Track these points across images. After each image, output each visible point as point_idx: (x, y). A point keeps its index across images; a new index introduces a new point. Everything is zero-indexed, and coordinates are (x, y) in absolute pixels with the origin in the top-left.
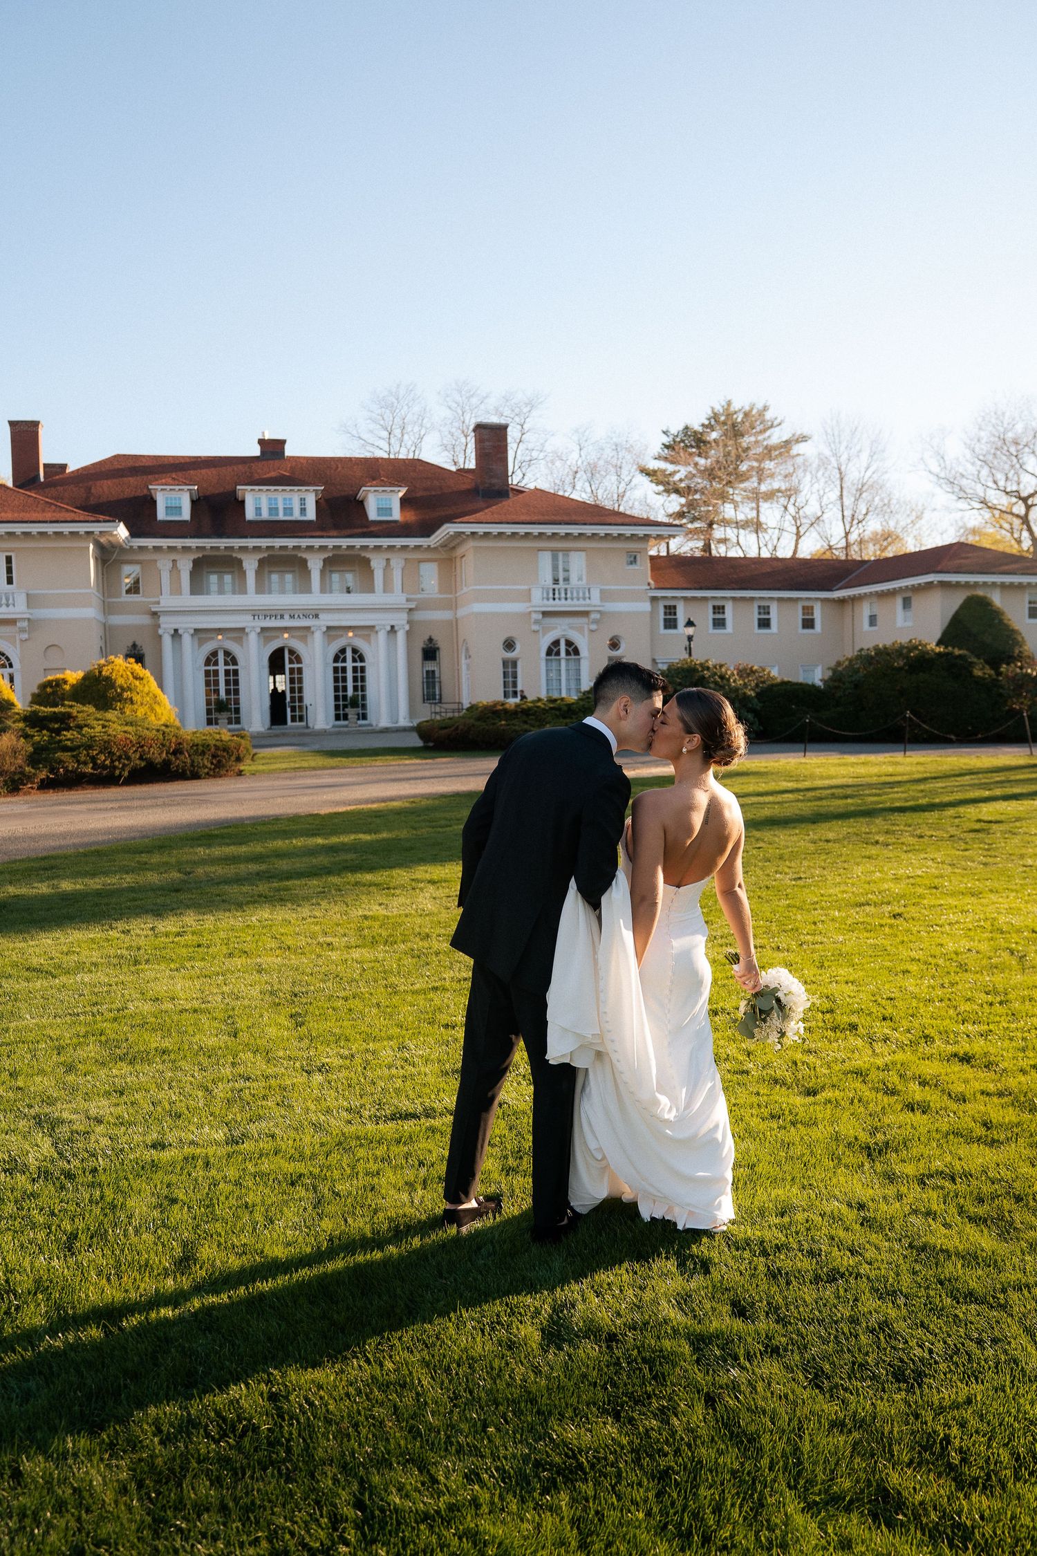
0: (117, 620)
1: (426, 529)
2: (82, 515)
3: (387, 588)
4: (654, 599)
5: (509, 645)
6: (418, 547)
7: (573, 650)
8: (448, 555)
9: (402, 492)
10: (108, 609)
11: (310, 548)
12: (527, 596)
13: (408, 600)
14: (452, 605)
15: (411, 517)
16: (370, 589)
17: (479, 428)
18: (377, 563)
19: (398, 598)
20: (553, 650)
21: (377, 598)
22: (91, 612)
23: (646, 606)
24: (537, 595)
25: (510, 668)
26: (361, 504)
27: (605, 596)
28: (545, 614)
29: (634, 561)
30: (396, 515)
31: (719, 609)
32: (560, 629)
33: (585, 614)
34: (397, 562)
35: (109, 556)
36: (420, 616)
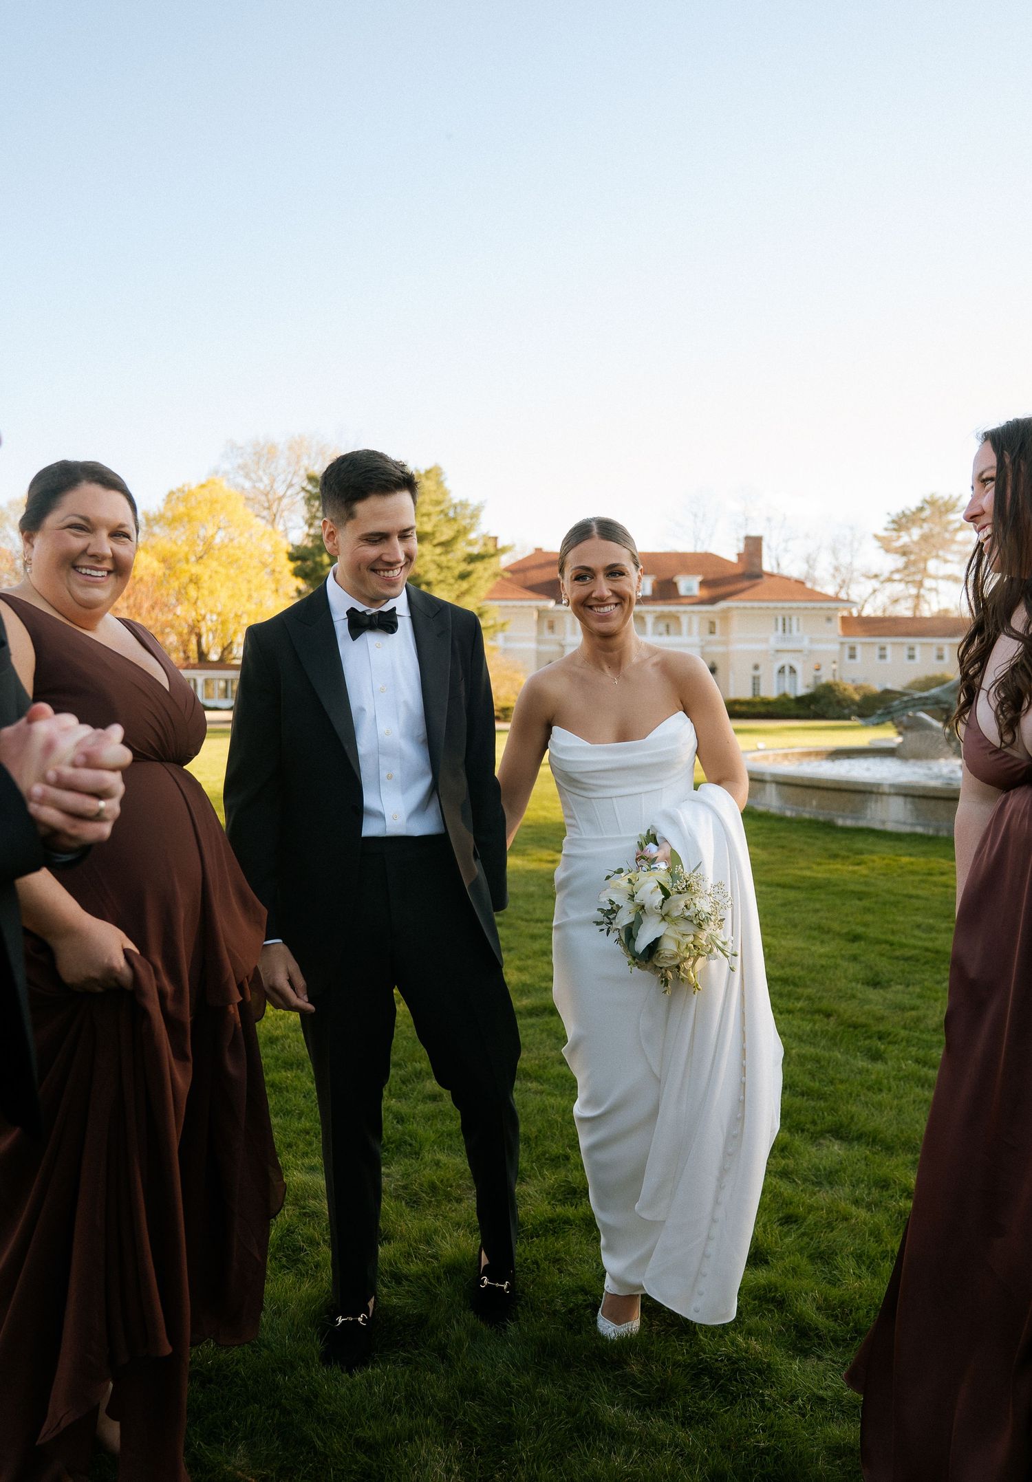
0: (545, 648)
1: (712, 601)
2: (530, 594)
3: (690, 632)
4: (842, 644)
5: (756, 667)
6: (707, 612)
7: (793, 670)
8: (725, 615)
9: (699, 578)
10: (539, 642)
11: (648, 612)
12: (766, 640)
13: (702, 640)
14: (726, 643)
15: (705, 593)
16: (679, 633)
17: (748, 538)
18: (684, 620)
19: (695, 639)
20: (781, 671)
21: (684, 639)
22: (532, 645)
23: (836, 647)
24: (772, 640)
25: (756, 681)
26: (675, 585)
27: (812, 641)
28: (778, 651)
29: (829, 619)
30: (696, 591)
31: (883, 649)
32: (786, 660)
33: (800, 651)
34: (695, 620)
35: (541, 613)
36: (708, 649)
